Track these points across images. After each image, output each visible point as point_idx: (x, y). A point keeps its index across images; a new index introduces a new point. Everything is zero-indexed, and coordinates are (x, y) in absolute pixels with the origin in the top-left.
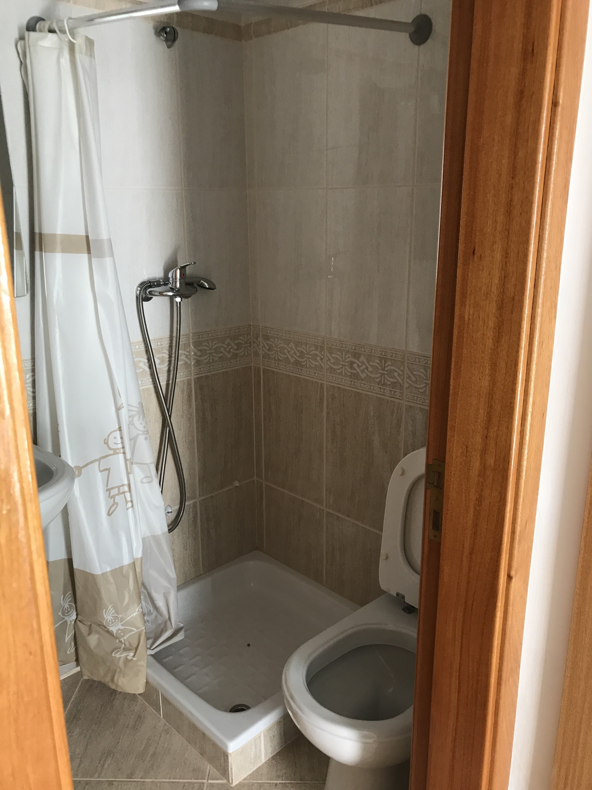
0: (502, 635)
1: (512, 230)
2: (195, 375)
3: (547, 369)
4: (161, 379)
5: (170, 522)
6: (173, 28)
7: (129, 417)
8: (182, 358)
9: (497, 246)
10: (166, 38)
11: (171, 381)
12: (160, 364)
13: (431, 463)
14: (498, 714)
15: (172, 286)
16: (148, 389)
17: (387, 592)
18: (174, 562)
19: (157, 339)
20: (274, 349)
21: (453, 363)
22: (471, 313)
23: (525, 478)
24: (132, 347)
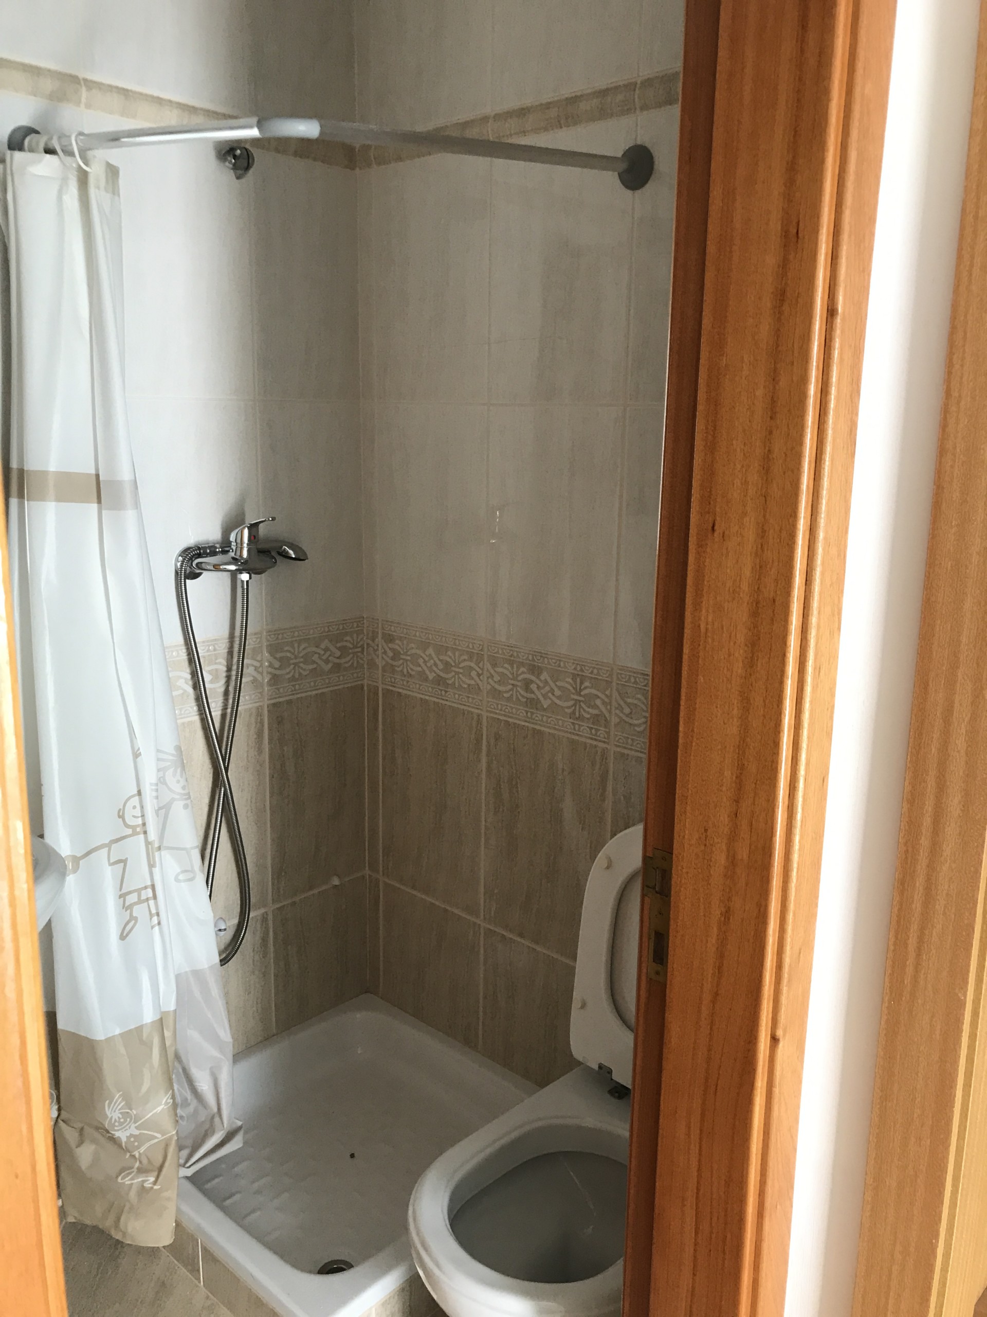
0: (764, 1132)
1: (771, 496)
2: (268, 700)
3: (828, 709)
4: (212, 705)
5: (223, 947)
6: (246, 149)
7: (159, 770)
8: (249, 671)
9: (748, 520)
10: (234, 165)
11: (229, 711)
12: (211, 682)
13: (649, 854)
14: (758, 1268)
15: (235, 554)
16: (190, 723)
17: (583, 1063)
18: (229, 1015)
19: (208, 641)
20: (402, 657)
21: (683, 697)
22: (710, 619)
23: (797, 881)
24: (166, 653)
